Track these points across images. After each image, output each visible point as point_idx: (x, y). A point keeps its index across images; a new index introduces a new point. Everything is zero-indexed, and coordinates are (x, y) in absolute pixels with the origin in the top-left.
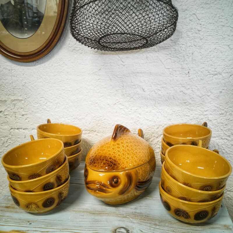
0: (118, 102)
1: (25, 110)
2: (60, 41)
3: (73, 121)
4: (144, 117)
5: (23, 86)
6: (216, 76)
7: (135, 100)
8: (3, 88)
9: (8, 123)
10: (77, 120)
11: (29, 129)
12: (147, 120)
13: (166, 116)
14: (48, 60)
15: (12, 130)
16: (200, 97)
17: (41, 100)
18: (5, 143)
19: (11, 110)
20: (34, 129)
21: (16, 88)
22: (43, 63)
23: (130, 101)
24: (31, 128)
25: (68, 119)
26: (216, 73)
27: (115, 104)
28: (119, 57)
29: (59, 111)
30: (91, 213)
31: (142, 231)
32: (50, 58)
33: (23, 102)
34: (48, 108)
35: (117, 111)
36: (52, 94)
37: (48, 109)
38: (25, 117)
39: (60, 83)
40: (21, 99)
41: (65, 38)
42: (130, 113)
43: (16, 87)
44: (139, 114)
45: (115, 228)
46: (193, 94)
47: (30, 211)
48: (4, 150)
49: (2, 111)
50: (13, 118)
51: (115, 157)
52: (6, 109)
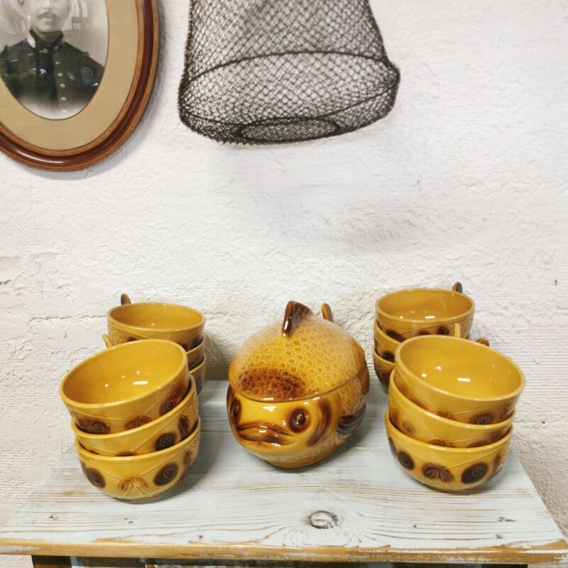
0: (273, 250)
1: (65, 276)
2: (140, 123)
3: (175, 294)
4: (331, 278)
5: (59, 222)
7: (309, 242)
8: (10, 228)
9: (25, 306)
10: (184, 291)
11: (75, 318)
12: (338, 283)
13: (377, 273)
14: (115, 165)
15: (34, 323)
16: (445, 232)
17: (101, 252)
18: (18, 351)
19: (32, 276)
20: (87, 316)
21: (42, 227)
22: (103, 171)
23: (300, 246)
24: (79, 315)
25: (164, 291)
27: (268, 253)
28: (273, 154)
29: (142, 274)
30: (251, 490)
31: (361, 515)
32: (121, 160)
33: (59, 258)
34: (117, 269)
35: (271, 268)
36: (127, 238)
37: (118, 272)
38: (65, 290)
39: (145, 214)
40: (56, 252)
41: (152, 118)
42: (300, 270)
43: (41, 225)
44: (320, 271)
45: (308, 514)
46: (430, 226)
47: (127, 495)
48: (16, 368)
49: (10, 281)
50: (36, 294)
51: (294, 370)
52: (19, 276)
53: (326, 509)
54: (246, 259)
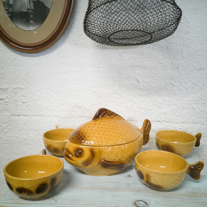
0: (115, 92)
1: (27, 98)
2: (63, 35)
3: (73, 108)
4: (138, 106)
5: (26, 75)
6: (200, 71)
7: (130, 90)
8: (5, 76)
9: (8, 110)
10: (76, 107)
11: (30, 116)
12: (141, 108)
13: (157, 105)
14: (52, 52)
15: (12, 117)
16: (187, 89)
17: (43, 89)
18: (5, 129)
19: (13, 97)
20: (35, 116)
21: (18, 77)
22: (46, 54)
23: (127, 91)
24: (31, 115)
25: (68, 107)
26: (200, 68)
27: (113, 93)
28: (118, 52)
29: (59, 99)
30: (107, 190)
32: (54, 50)
33: (24, 90)
34: (49, 96)
35: (114, 100)
36: (54, 83)
37: (49, 97)
38: (26, 104)
39: (62, 74)
40: (23, 87)
41: (68, 33)
42: (126, 102)
43: (18, 76)
44: (134, 102)
45: (135, 201)
46: (181, 86)
48: (3, 136)
49: (3, 99)
50: (14, 105)
51: (86, 133)
52: (7, 97)
53: (142, 200)
54: (103, 95)
